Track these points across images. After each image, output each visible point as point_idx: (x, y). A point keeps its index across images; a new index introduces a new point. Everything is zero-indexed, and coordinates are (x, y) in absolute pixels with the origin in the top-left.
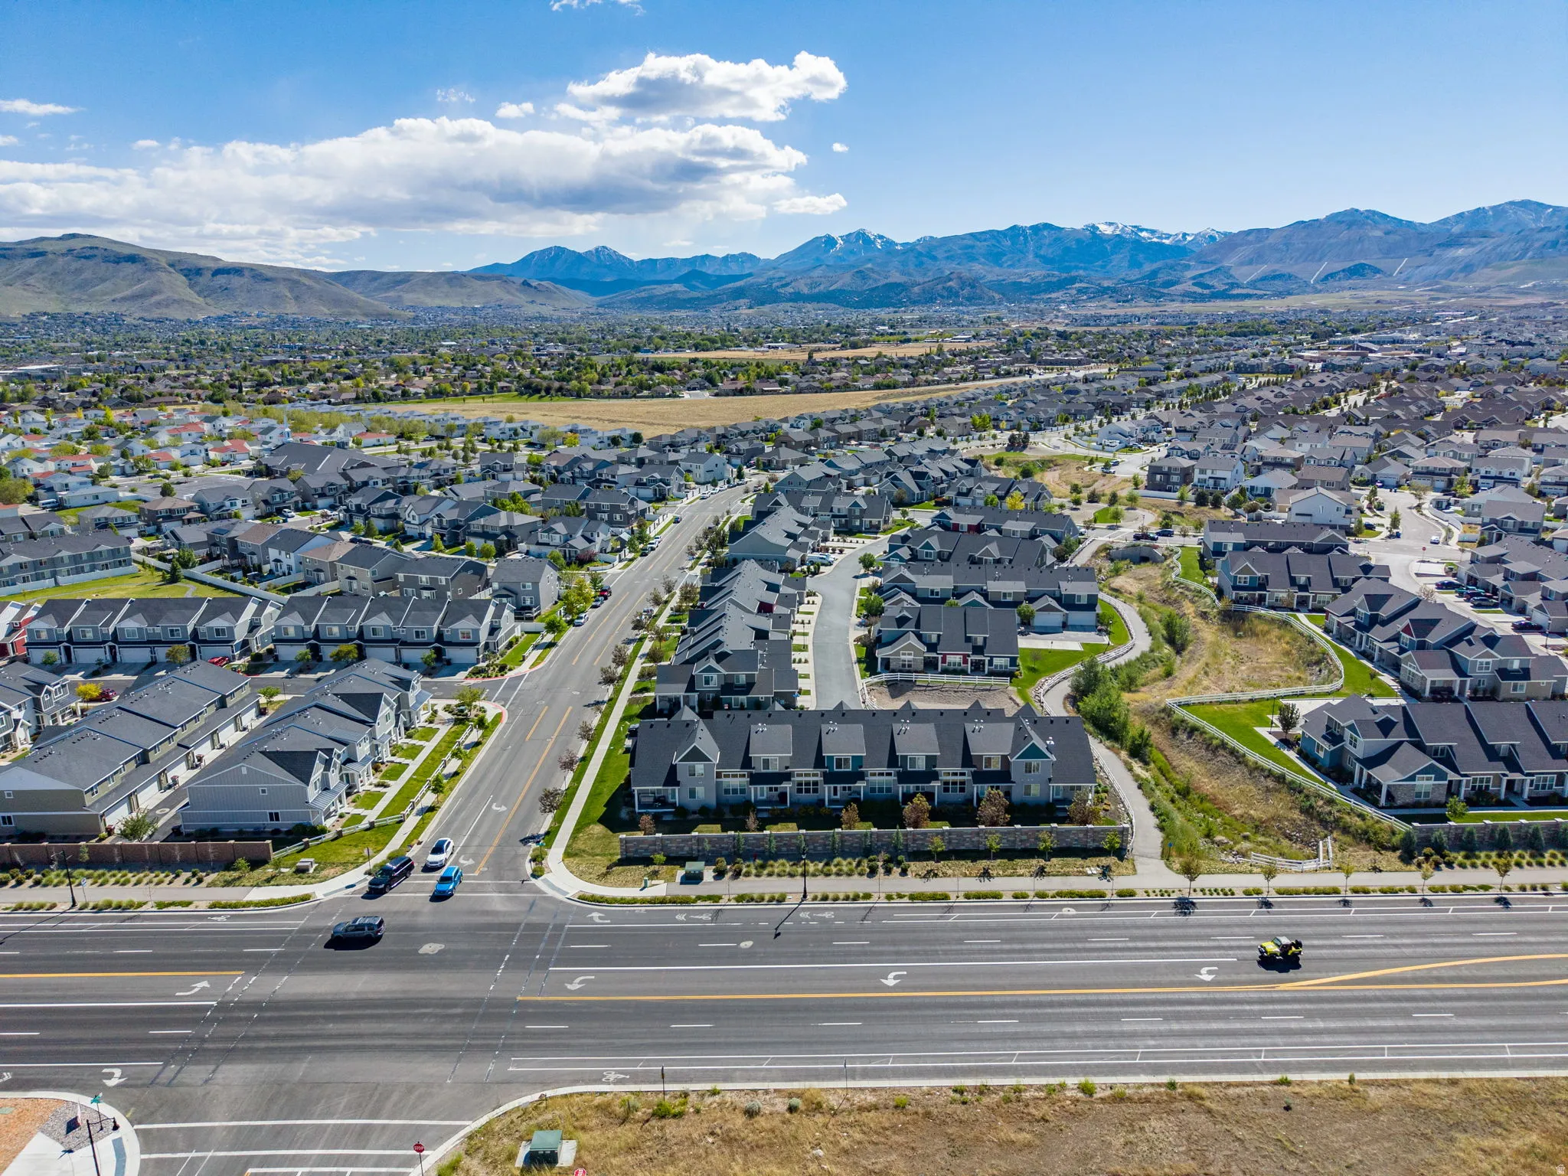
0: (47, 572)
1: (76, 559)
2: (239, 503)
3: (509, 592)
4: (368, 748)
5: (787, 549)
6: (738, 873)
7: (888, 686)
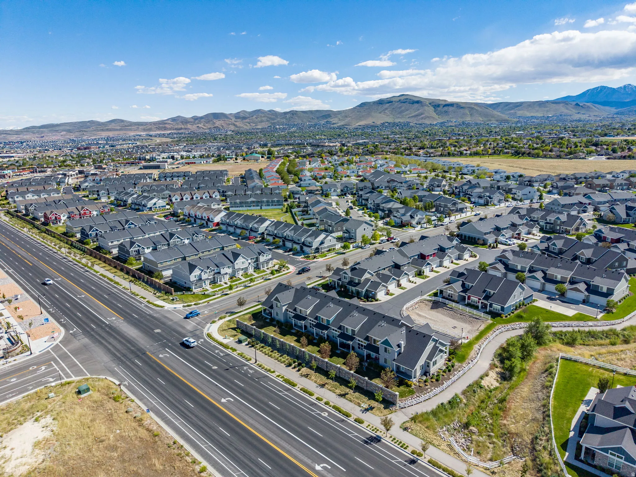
1: (268, 202)
3: (347, 231)
4: (229, 271)
5: (486, 234)
6: (253, 346)
7: (433, 303)
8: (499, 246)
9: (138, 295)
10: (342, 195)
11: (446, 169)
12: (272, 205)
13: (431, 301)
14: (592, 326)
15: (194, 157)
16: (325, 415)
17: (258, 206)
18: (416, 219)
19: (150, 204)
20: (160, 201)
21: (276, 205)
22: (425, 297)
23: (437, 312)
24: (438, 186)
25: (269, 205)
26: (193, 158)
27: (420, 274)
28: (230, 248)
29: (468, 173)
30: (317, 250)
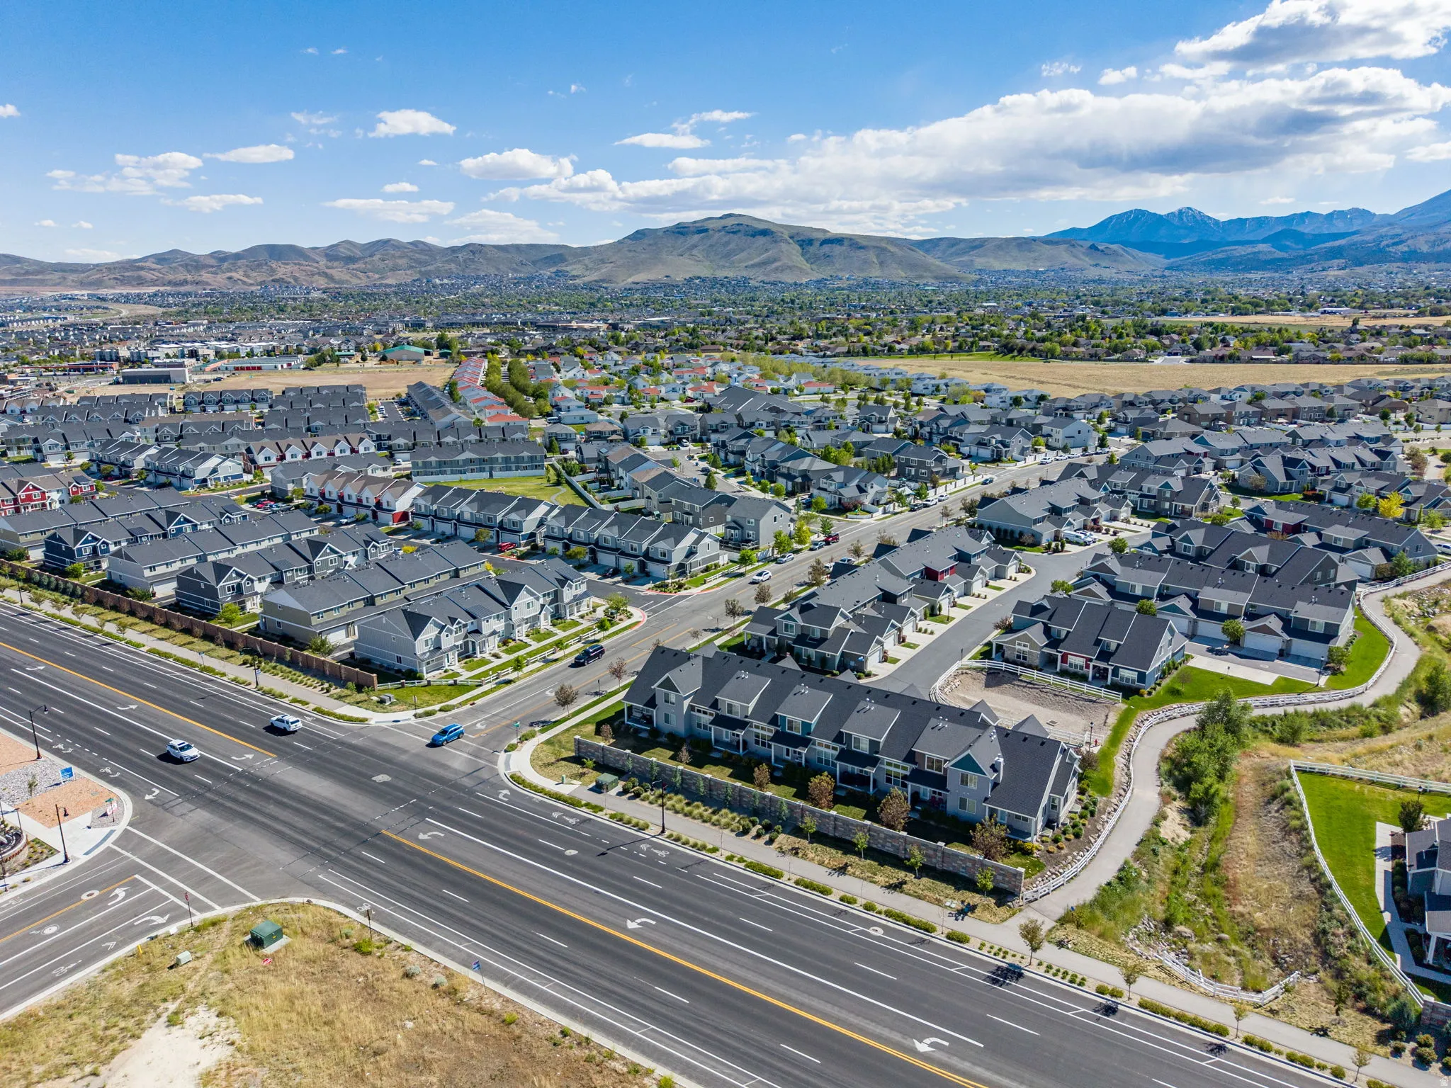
0: (487, 467)
1: (507, 460)
2: (650, 431)
3: (737, 525)
4: (500, 626)
6: (637, 795)
7: (989, 674)
8: (1068, 547)
9: (281, 696)
10: (673, 443)
11: (876, 384)
12: (518, 469)
13: (982, 670)
15: (251, 354)
16: (880, 932)
18: (871, 493)
19: (202, 471)
20: (228, 463)
21: (526, 468)
22: (966, 661)
23: (1002, 693)
24: (881, 422)
25: (508, 469)
26: (248, 355)
27: (933, 612)
28: (472, 571)
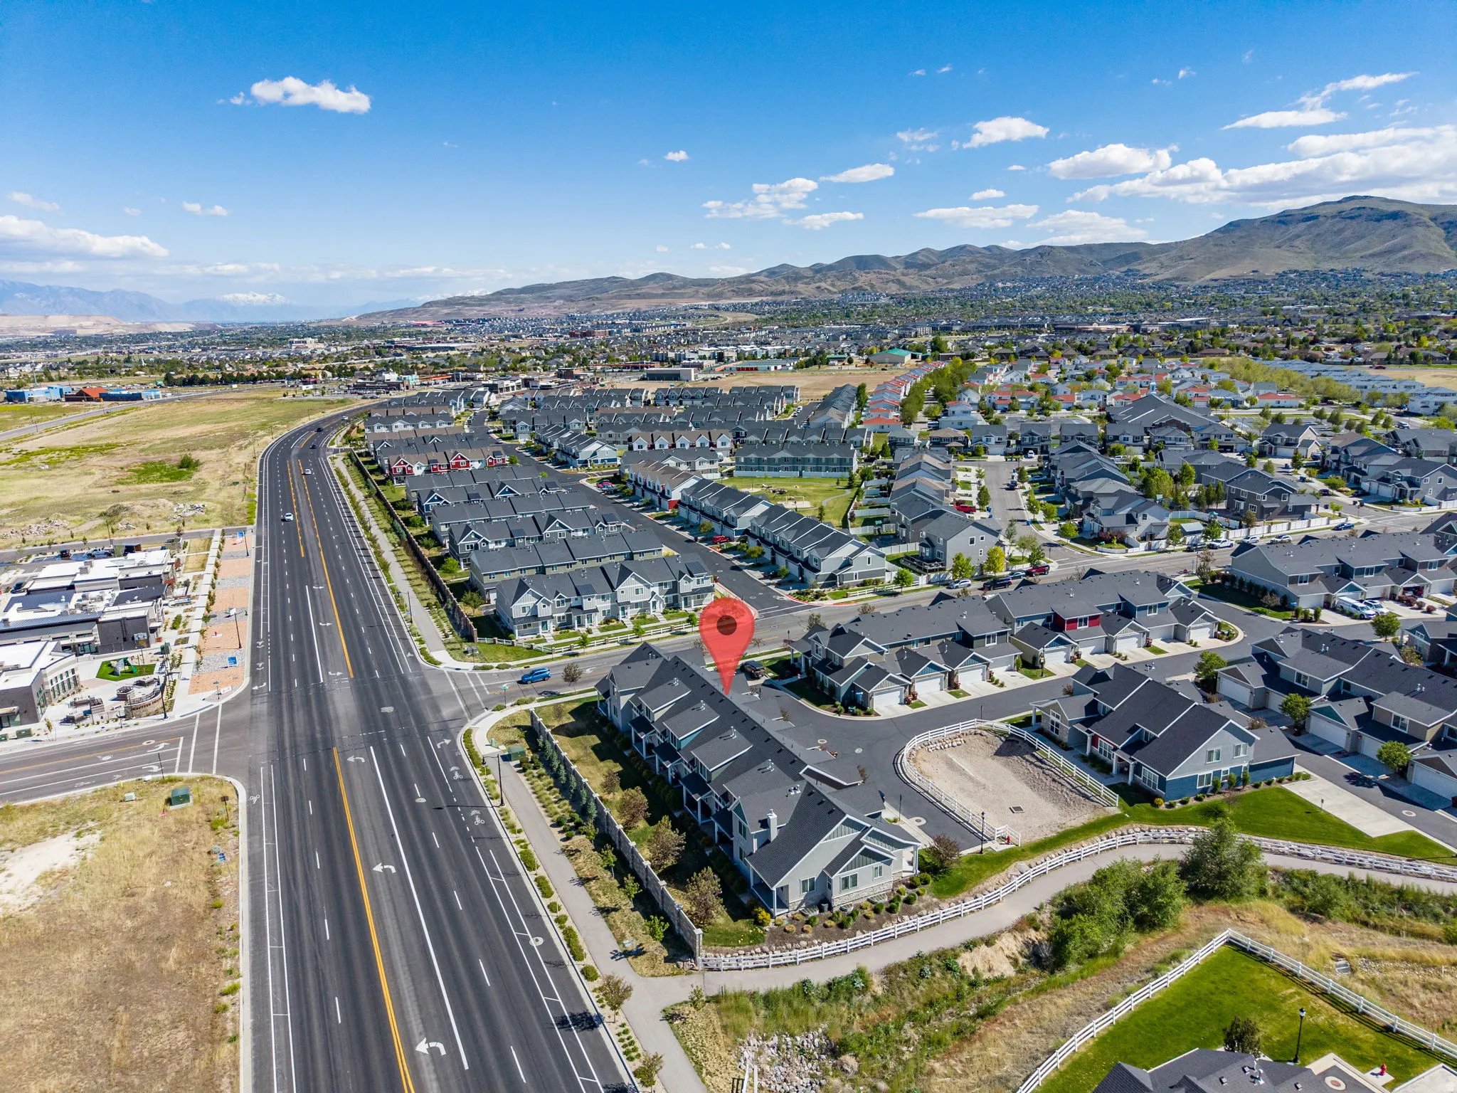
0: (800, 467)
1: (817, 461)
2: (993, 440)
3: (929, 543)
4: (605, 605)
5: (1294, 580)
6: (524, 770)
7: (1007, 740)
9: (416, 635)
10: (1017, 453)
12: (827, 469)
13: (1003, 734)
14: (1428, 877)
15: (766, 356)
16: (537, 942)
17: (795, 469)
18: (1143, 525)
19: (585, 453)
20: (605, 449)
21: (835, 470)
22: (998, 724)
23: (1006, 765)
24: (1288, 444)
25: (819, 470)
26: (763, 357)
27: (1030, 664)
28: (647, 557)
29: (1421, 411)
30: (831, 580)
